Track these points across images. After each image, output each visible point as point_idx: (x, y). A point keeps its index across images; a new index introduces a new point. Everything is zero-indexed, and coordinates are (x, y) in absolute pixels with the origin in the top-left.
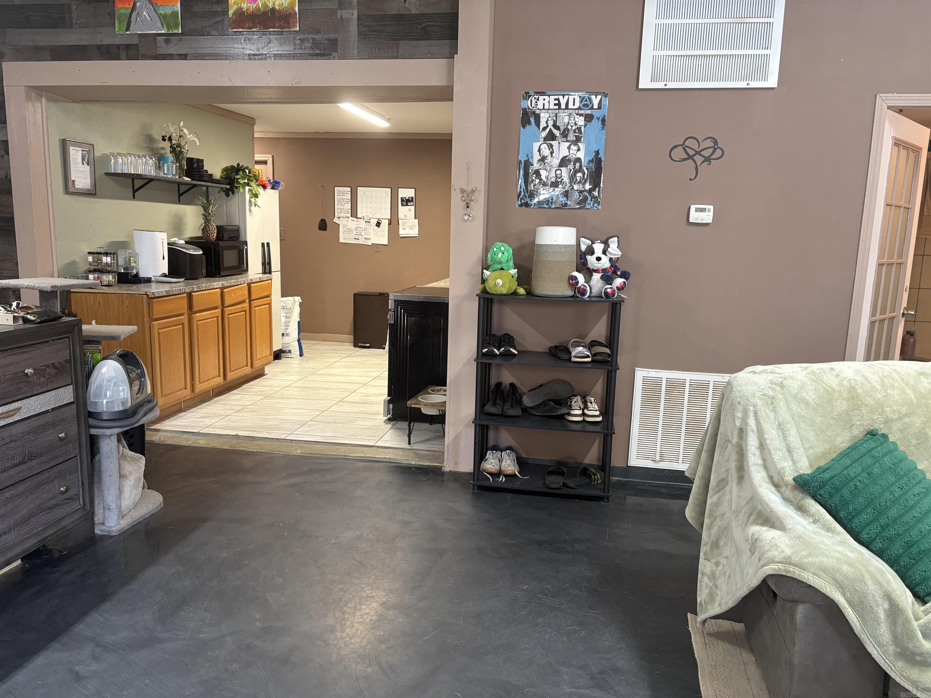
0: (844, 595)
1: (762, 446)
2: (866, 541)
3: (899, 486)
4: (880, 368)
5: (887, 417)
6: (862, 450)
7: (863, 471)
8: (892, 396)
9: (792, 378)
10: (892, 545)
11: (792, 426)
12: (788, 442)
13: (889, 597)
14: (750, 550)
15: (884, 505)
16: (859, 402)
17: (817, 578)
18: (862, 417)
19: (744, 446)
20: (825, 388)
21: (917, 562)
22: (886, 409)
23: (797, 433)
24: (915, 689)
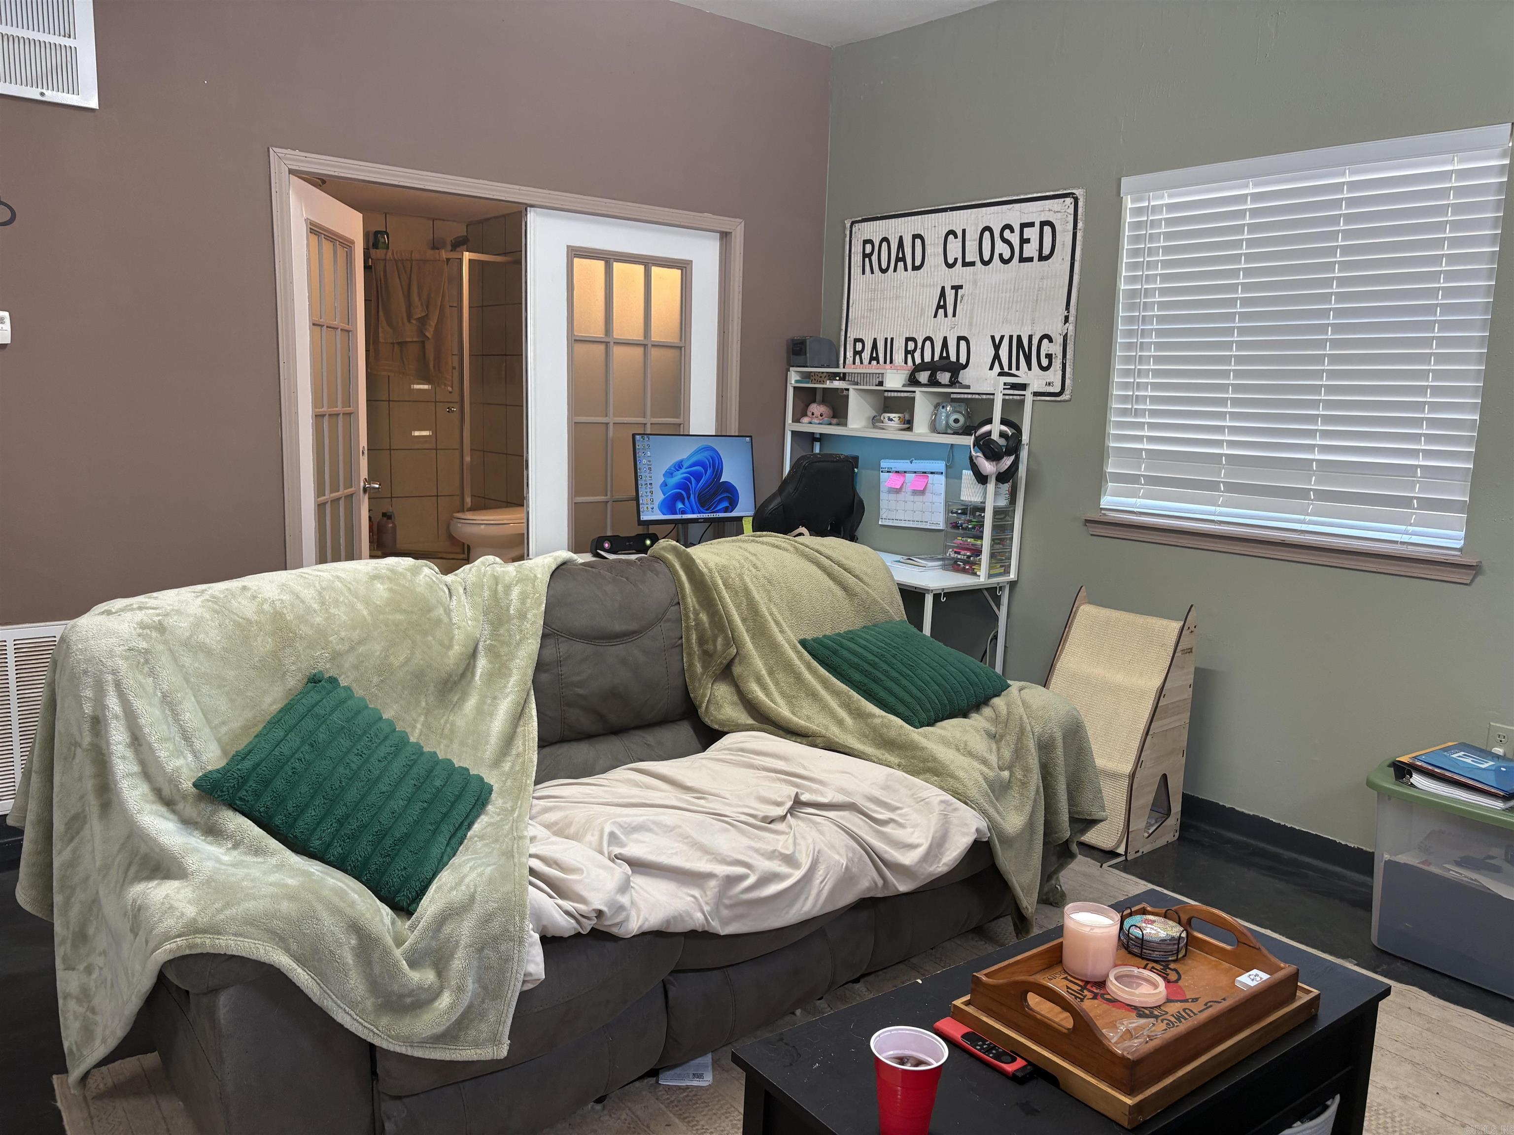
0: (287, 950)
1: (137, 740)
2: (319, 851)
3: (356, 752)
4: (317, 576)
5: (334, 651)
6: (301, 709)
7: (303, 742)
8: (337, 617)
9: (178, 612)
10: (357, 844)
11: (186, 694)
12: (182, 723)
13: (356, 928)
14: (132, 930)
15: (337, 787)
16: (291, 635)
17: (242, 939)
18: (298, 657)
19: (104, 747)
20: (234, 621)
21: (393, 859)
22: (331, 639)
23: (196, 704)
24: (409, 1048)
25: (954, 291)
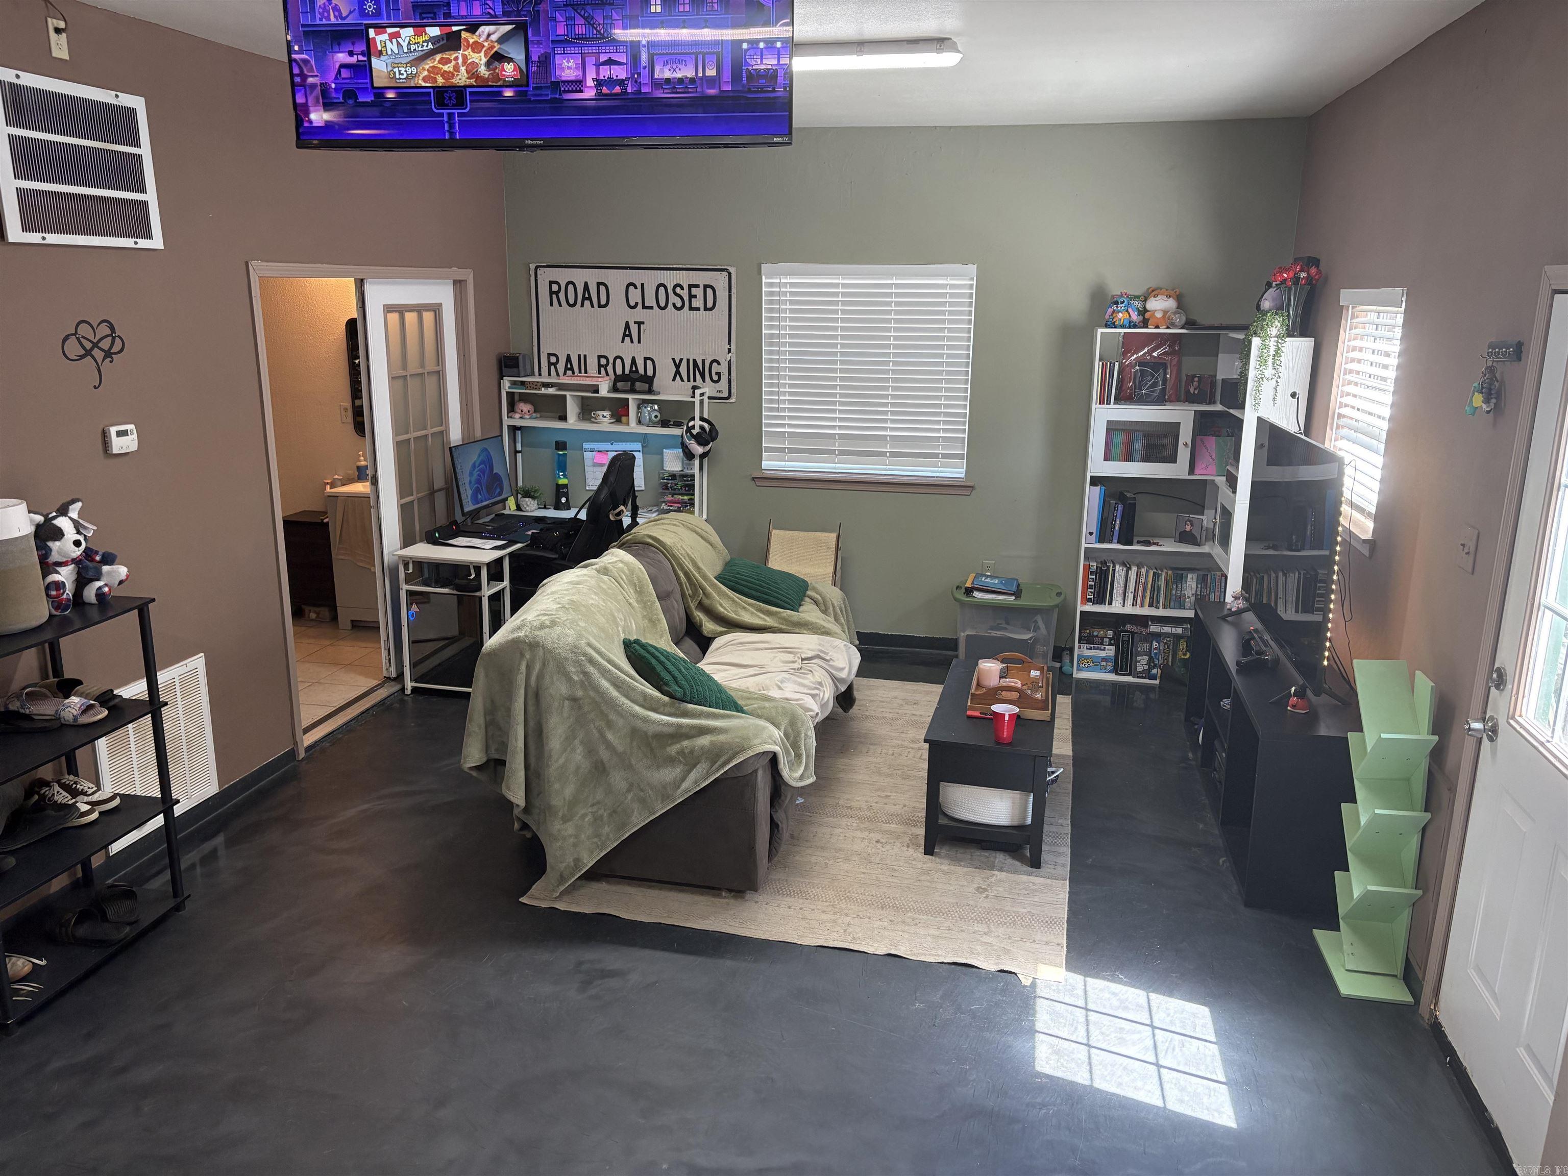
25: (637, 325)
